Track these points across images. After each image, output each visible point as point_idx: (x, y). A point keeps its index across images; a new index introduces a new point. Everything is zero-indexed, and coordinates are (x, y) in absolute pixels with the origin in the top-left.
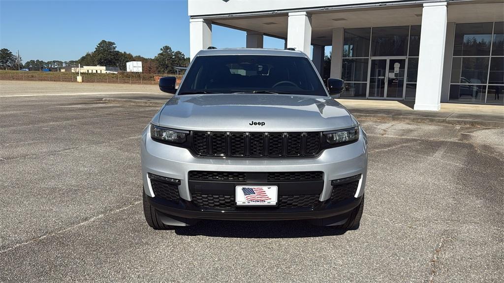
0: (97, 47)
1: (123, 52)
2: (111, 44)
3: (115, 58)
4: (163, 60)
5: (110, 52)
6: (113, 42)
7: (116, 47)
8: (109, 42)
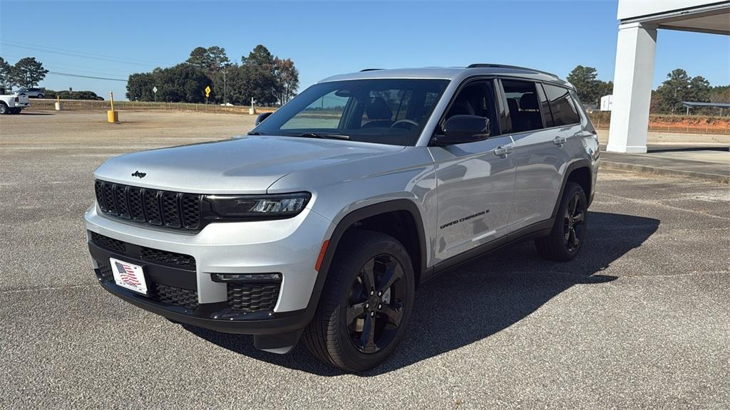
0: (569, 76)
1: (608, 83)
2: (590, 70)
3: (592, 90)
4: (670, 92)
5: (588, 82)
6: (593, 67)
7: (597, 75)
8: (587, 68)
